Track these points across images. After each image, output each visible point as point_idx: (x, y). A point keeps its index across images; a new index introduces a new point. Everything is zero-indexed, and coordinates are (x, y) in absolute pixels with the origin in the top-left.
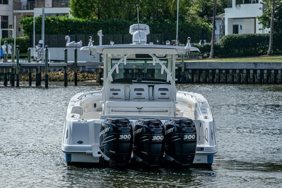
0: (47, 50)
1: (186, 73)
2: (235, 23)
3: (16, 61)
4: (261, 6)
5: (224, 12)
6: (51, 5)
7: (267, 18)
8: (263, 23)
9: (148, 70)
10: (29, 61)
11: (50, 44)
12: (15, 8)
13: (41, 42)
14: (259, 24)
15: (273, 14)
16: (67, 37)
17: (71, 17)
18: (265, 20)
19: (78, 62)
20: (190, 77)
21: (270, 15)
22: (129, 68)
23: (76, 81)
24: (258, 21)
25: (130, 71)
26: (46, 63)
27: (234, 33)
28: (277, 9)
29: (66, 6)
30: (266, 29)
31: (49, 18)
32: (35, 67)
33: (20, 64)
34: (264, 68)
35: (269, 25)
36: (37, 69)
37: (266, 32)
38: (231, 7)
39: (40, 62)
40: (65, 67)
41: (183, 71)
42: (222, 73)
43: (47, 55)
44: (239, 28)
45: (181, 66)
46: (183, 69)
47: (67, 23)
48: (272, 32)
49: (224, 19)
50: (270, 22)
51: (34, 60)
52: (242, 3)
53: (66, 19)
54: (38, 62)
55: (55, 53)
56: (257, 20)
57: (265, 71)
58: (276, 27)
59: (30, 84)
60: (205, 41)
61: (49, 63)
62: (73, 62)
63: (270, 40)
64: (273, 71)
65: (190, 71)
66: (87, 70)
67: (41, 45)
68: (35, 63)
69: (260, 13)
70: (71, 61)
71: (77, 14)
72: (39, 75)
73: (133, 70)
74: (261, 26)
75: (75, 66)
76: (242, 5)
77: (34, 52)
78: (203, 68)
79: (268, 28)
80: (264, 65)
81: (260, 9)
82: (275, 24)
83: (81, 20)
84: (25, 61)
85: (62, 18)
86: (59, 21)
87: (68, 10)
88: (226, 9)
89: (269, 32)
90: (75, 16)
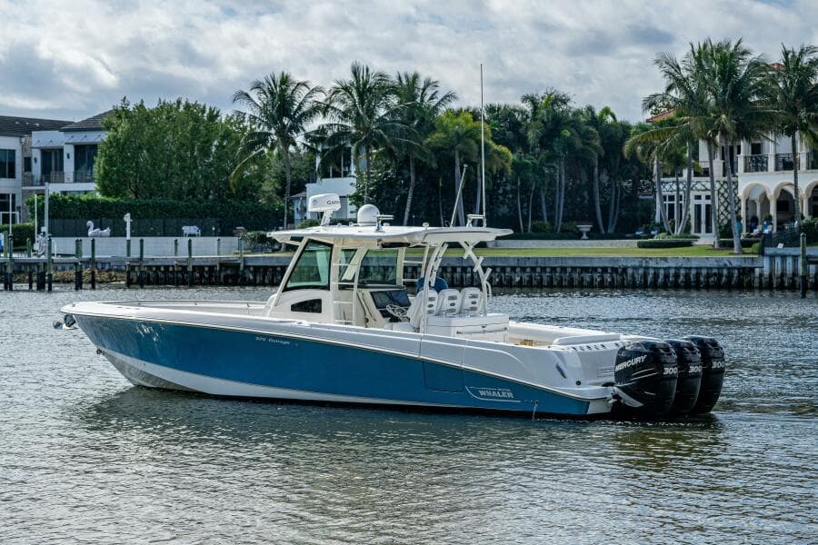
0: (50, 240)
1: (246, 271)
3: (8, 255)
4: (354, 180)
5: (305, 190)
6: (72, 180)
7: (360, 196)
9: (194, 267)
10: (29, 256)
11: (54, 232)
12: (24, 184)
13: (45, 229)
15: (368, 191)
16: (90, 223)
17: (99, 196)
19: (96, 256)
20: (251, 277)
21: (363, 192)
22: (170, 264)
23: (93, 283)
24: (349, 202)
25: (171, 269)
26: (49, 258)
28: (373, 185)
29: (91, 180)
31: (67, 197)
32: (36, 264)
33: (13, 260)
36: (38, 267)
38: (315, 182)
39: (43, 257)
40: (76, 264)
41: (241, 269)
43: (50, 248)
45: (239, 262)
46: (242, 265)
47: (91, 203)
49: (305, 198)
51: (35, 255)
52: (329, 177)
53: (90, 198)
54: (39, 256)
55: (63, 245)
56: (348, 199)
59: (31, 287)
61: (53, 258)
62: (90, 256)
65: (252, 269)
66: (115, 267)
67: (44, 233)
68: (35, 258)
69: (353, 191)
70: (86, 256)
71: (104, 191)
72: (42, 275)
73: (173, 266)
75: (92, 262)
78: (269, 264)
81: (351, 184)
83: (110, 199)
84: (23, 255)
85: (84, 197)
86: (80, 201)
87: (92, 186)
88: (307, 185)
90: (103, 195)
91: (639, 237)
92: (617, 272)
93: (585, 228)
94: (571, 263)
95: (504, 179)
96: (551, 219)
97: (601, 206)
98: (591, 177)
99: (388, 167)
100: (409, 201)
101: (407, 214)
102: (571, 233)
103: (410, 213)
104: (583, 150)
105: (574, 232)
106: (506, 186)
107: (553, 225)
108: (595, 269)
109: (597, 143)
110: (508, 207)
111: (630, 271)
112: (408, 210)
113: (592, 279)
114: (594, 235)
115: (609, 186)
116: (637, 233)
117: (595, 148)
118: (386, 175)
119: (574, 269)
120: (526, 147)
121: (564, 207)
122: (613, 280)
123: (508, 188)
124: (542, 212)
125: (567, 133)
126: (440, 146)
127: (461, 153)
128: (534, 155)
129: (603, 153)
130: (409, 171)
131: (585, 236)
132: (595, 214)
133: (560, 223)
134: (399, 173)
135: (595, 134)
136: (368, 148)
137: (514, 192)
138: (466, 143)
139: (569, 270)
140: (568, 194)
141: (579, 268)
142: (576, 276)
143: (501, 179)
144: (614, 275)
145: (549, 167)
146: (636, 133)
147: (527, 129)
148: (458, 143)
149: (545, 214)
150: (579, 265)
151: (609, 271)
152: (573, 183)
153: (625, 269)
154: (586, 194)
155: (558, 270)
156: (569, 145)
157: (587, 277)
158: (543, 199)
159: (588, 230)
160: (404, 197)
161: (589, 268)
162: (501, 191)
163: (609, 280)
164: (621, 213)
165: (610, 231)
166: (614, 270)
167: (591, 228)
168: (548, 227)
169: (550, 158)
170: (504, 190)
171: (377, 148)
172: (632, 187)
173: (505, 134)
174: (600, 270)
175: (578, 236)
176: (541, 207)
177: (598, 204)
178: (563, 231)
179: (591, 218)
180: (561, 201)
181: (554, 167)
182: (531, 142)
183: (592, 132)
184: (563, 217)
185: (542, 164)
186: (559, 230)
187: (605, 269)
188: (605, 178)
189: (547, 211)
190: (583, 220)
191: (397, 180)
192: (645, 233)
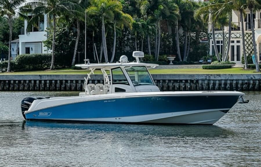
2: (27, 46)
4: (46, 33)
5: (18, 38)
7: (50, 42)
8: (47, 46)
14: (44, 46)
15: (54, 39)
18: (48, 43)
21: (52, 40)
24: (43, 45)
27: (26, 53)
28: (57, 35)
30: (50, 50)
34: (47, 79)
35: (52, 47)
37: (49, 53)
38: (24, 34)
42: (16, 83)
44: (31, 49)
48: (54, 53)
49: (18, 43)
50: (52, 45)
52: (31, 31)
56: (43, 43)
57: (48, 82)
58: (56, 48)
63: (52, 59)
64: (53, 82)
69: (45, 39)
74: (46, 48)
76: (31, 33)
78: (2, 79)
79: (51, 49)
80: (47, 77)
81: (45, 35)
88: (20, 36)
89: (52, 52)
91: (201, 63)
92: (193, 83)
93: (172, 58)
94: (168, 78)
95: (128, 32)
96: (153, 53)
97: (180, 47)
98: (173, 31)
99: (64, 26)
100: (77, 44)
101: (75, 51)
102: (163, 61)
103: (77, 51)
104: (170, 16)
105: (165, 61)
106: (128, 36)
107: (154, 57)
108: (181, 81)
109: (177, 12)
110: (130, 47)
111: (200, 82)
112: (76, 49)
113: (180, 87)
114: (177, 62)
115: (184, 35)
116: (200, 61)
117: (177, 15)
118: (64, 30)
119: (170, 81)
120: (139, 15)
121: (160, 47)
122: (191, 86)
123: (130, 37)
124: (148, 50)
125: (162, 8)
126: (94, 14)
127: (106, 18)
128: (143, 19)
129: (180, 19)
130: (76, 28)
131: (171, 63)
132: (176, 51)
133: (158, 56)
134: (70, 29)
135: (177, 7)
136: (55, 15)
137: (133, 39)
138: (108, 13)
139: (167, 81)
140: (163, 40)
141: (172, 80)
142: (171, 85)
143: (126, 32)
144: (192, 84)
145: (151, 26)
147: (140, 5)
148: (104, 12)
149: (150, 51)
150: (172, 79)
151: (189, 82)
152: (165, 34)
153: (197, 81)
154: (171, 40)
155: (161, 81)
156: (163, 14)
157: (177, 85)
158: (149, 43)
159: (173, 59)
160: (74, 42)
161: (178, 80)
162: (126, 39)
163: (189, 87)
164: (190, 50)
165: (185, 60)
166: (192, 81)
167: (175, 59)
168: (151, 58)
169: (153, 21)
170: (128, 38)
171: (59, 16)
172: (196, 36)
173: (128, 8)
174: (184, 81)
175: (167, 63)
176: (147, 47)
177: (178, 46)
178: (160, 60)
179: (174, 53)
180: (158, 44)
181: (154, 26)
182: (142, 12)
183: (174, 7)
184: (160, 52)
185: (148, 24)
186: (157, 60)
187: (186, 81)
188: (181, 31)
189: (151, 50)
190: (173, 55)
191: (70, 33)
192: (204, 61)
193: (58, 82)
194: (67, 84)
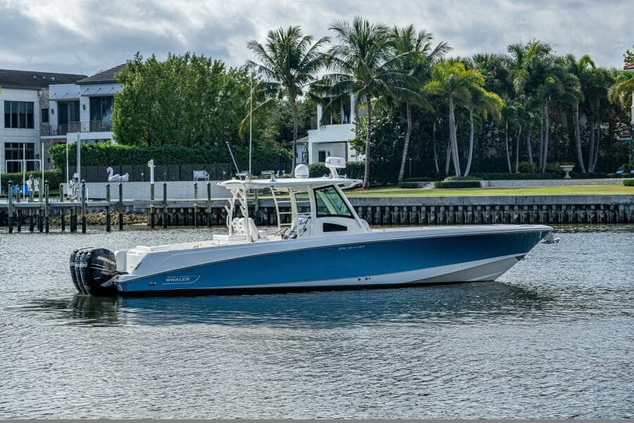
0: (84, 186)
1: (260, 212)
2: (322, 149)
3: (44, 200)
4: (354, 127)
5: (307, 135)
6: (88, 129)
7: (361, 141)
8: (356, 149)
9: (212, 209)
10: (62, 200)
11: (87, 178)
12: (42, 134)
13: (77, 175)
14: (351, 149)
15: (369, 137)
16: (110, 169)
17: (114, 143)
18: (358, 144)
19: (123, 200)
20: (266, 218)
21: (364, 138)
22: (189, 206)
23: (121, 226)
24: (350, 146)
25: (190, 211)
26: (83, 203)
27: (320, 161)
28: (373, 130)
29: (108, 129)
30: (360, 155)
31: (87, 145)
32: (70, 207)
33: (50, 204)
34: (358, 205)
35: (364, 149)
36: (72, 210)
37: (360, 160)
38: (316, 128)
39: (76, 201)
40: (107, 207)
41: (256, 210)
43: (84, 193)
44: (327, 154)
45: (254, 203)
46: (257, 207)
47: (109, 151)
48: (368, 160)
49: (307, 143)
50: (364, 147)
51: (68, 199)
52: (330, 124)
53: (108, 146)
54: (72, 200)
55: (95, 190)
56: (349, 144)
58: (373, 153)
59: (63, 229)
60: (284, 171)
61: (86, 202)
62: (118, 200)
63: (366, 170)
64: (370, 209)
65: (266, 210)
66: (136, 210)
67: (77, 179)
68: (69, 202)
69: (353, 136)
70: (114, 200)
71: (121, 139)
72: (74, 218)
73: (193, 209)
74: (354, 152)
75: (120, 206)
76: (328, 126)
77: (68, 188)
79: (363, 154)
80: (358, 201)
81: (352, 130)
82: (372, 149)
83: (126, 147)
84: (56, 200)
85: (102, 145)
86: (99, 148)
87: (110, 135)
88: (309, 132)
89: (364, 159)
90: (119, 143)
91: (619, 176)
92: (609, 210)
93: (568, 168)
94: (566, 201)
95: (492, 123)
96: (536, 159)
97: (582, 147)
98: (570, 121)
99: (385, 114)
100: (406, 145)
101: (404, 157)
102: (554, 173)
103: (407, 156)
104: (565, 96)
105: (557, 172)
106: (493, 130)
107: (538, 165)
108: (588, 206)
109: (578, 89)
110: (497, 149)
111: (621, 208)
112: (405, 153)
113: (586, 216)
114: (577, 174)
115: (588, 129)
116: (618, 172)
117: (576, 93)
118: (385, 121)
119: (568, 206)
120: (512, 95)
121: (549, 149)
122: (606, 216)
123: (496, 132)
124: (527, 154)
125: (552, 81)
126: (435, 93)
127: (455, 99)
128: (519, 100)
129: (583, 99)
130: (406, 117)
131: (568, 176)
132: (576, 154)
133: (544, 165)
134: (395, 119)
135: (575, 80)
136: (369, 97)
137: (502, 136)
138: (461, 91)
139: (564, 207)
140: (552, 136)
141: (573, 205)
142: (570, 213)
143: (490, 124)
144: (607, 211)
145: (534, 112)
146: (621, 79)
147: (513, 78)
148: (452, 90)
149: (530, 155)
150: (573, 203)
151: (602, 208)
152: (556, 127)
153: (617, 206)
154: (566, 136)
155: (554, 207)
156: (553, 91)
157: (581, 213)
158: (529, 141)
159: (571, 170)
160: (402, 141)
161: (583, 205)
162: (489, 135)
163: (602, 216)
164: (599, 154)
165: (591, 170)
166: (607, 207)
167: (574, 168)
168: (534, 167)
169: (535, 104)
170: (493, 134)
171: (377, 97)
172: (609, 129)
173: (492, 82)
174: (593, 207)
175: (561, 175)
176: (526, 149)
177: (579, 146)
178: (547, 171)
179: (572, 158)
180: (545, 143)
181: (538, 112)
182: (517, 89)
183: (573, 79)
184: (548, 158)
185: (527, 110)
186: (544, 170)
187: (598, 206)
188: (584, 121)
189: (532, 153)
190: (569, 161)
191: (394, 126)
192: (625, 172)
193: (378, 209)
194: (392, 213)
